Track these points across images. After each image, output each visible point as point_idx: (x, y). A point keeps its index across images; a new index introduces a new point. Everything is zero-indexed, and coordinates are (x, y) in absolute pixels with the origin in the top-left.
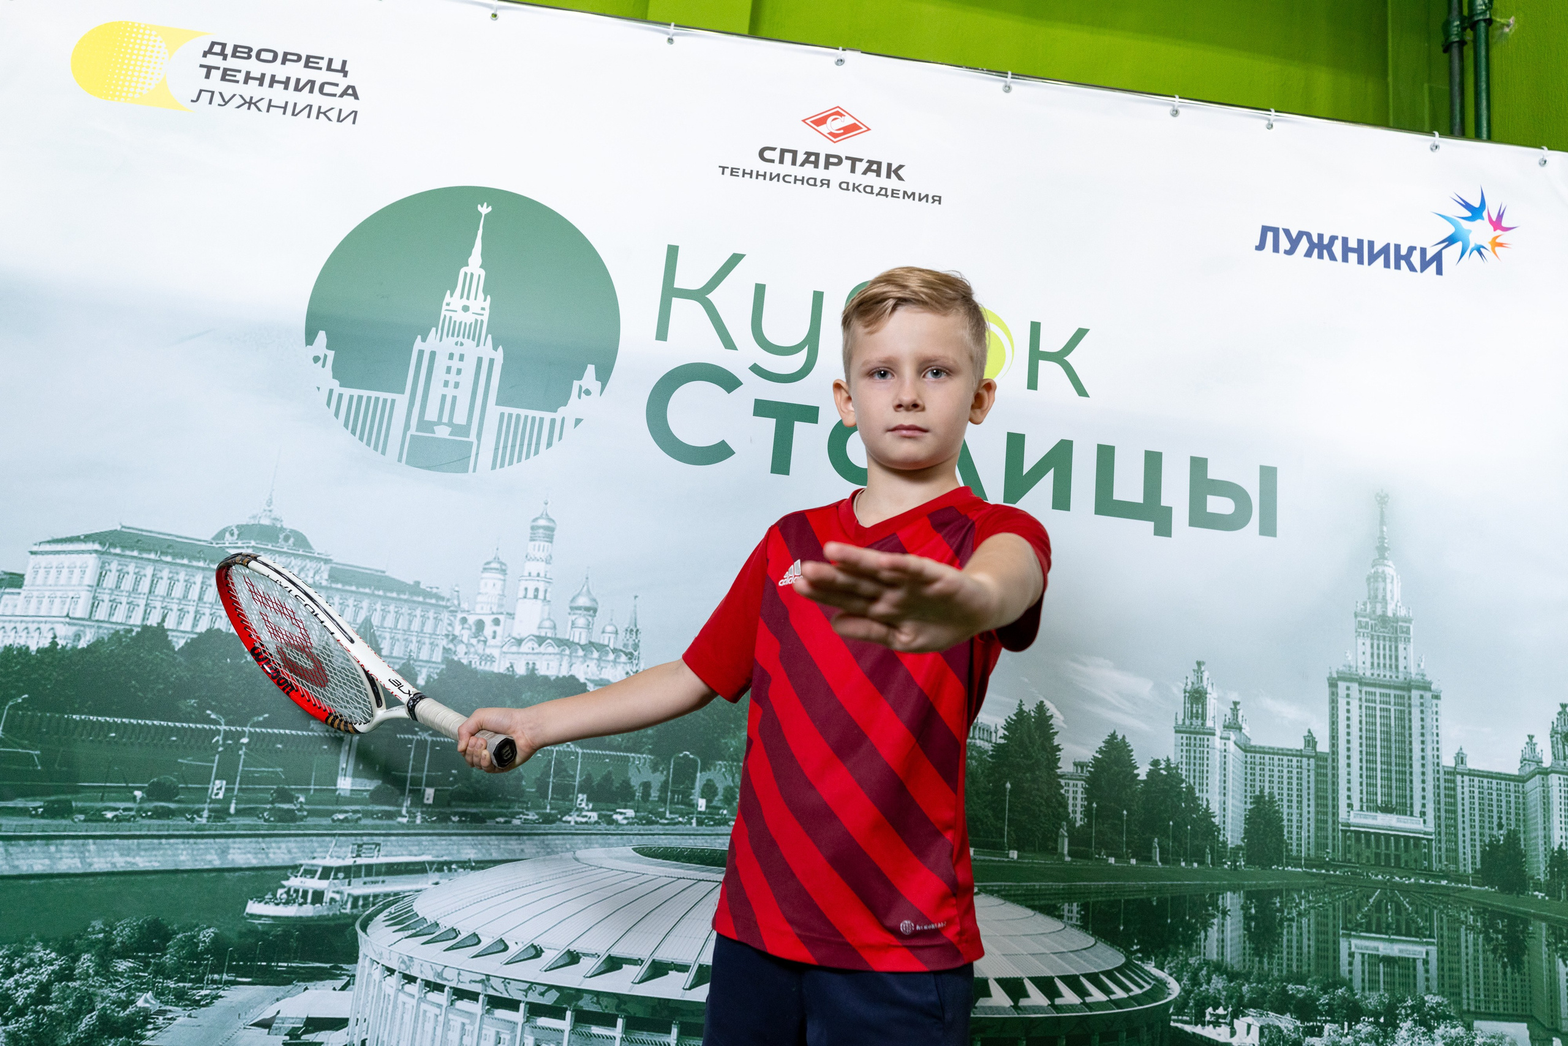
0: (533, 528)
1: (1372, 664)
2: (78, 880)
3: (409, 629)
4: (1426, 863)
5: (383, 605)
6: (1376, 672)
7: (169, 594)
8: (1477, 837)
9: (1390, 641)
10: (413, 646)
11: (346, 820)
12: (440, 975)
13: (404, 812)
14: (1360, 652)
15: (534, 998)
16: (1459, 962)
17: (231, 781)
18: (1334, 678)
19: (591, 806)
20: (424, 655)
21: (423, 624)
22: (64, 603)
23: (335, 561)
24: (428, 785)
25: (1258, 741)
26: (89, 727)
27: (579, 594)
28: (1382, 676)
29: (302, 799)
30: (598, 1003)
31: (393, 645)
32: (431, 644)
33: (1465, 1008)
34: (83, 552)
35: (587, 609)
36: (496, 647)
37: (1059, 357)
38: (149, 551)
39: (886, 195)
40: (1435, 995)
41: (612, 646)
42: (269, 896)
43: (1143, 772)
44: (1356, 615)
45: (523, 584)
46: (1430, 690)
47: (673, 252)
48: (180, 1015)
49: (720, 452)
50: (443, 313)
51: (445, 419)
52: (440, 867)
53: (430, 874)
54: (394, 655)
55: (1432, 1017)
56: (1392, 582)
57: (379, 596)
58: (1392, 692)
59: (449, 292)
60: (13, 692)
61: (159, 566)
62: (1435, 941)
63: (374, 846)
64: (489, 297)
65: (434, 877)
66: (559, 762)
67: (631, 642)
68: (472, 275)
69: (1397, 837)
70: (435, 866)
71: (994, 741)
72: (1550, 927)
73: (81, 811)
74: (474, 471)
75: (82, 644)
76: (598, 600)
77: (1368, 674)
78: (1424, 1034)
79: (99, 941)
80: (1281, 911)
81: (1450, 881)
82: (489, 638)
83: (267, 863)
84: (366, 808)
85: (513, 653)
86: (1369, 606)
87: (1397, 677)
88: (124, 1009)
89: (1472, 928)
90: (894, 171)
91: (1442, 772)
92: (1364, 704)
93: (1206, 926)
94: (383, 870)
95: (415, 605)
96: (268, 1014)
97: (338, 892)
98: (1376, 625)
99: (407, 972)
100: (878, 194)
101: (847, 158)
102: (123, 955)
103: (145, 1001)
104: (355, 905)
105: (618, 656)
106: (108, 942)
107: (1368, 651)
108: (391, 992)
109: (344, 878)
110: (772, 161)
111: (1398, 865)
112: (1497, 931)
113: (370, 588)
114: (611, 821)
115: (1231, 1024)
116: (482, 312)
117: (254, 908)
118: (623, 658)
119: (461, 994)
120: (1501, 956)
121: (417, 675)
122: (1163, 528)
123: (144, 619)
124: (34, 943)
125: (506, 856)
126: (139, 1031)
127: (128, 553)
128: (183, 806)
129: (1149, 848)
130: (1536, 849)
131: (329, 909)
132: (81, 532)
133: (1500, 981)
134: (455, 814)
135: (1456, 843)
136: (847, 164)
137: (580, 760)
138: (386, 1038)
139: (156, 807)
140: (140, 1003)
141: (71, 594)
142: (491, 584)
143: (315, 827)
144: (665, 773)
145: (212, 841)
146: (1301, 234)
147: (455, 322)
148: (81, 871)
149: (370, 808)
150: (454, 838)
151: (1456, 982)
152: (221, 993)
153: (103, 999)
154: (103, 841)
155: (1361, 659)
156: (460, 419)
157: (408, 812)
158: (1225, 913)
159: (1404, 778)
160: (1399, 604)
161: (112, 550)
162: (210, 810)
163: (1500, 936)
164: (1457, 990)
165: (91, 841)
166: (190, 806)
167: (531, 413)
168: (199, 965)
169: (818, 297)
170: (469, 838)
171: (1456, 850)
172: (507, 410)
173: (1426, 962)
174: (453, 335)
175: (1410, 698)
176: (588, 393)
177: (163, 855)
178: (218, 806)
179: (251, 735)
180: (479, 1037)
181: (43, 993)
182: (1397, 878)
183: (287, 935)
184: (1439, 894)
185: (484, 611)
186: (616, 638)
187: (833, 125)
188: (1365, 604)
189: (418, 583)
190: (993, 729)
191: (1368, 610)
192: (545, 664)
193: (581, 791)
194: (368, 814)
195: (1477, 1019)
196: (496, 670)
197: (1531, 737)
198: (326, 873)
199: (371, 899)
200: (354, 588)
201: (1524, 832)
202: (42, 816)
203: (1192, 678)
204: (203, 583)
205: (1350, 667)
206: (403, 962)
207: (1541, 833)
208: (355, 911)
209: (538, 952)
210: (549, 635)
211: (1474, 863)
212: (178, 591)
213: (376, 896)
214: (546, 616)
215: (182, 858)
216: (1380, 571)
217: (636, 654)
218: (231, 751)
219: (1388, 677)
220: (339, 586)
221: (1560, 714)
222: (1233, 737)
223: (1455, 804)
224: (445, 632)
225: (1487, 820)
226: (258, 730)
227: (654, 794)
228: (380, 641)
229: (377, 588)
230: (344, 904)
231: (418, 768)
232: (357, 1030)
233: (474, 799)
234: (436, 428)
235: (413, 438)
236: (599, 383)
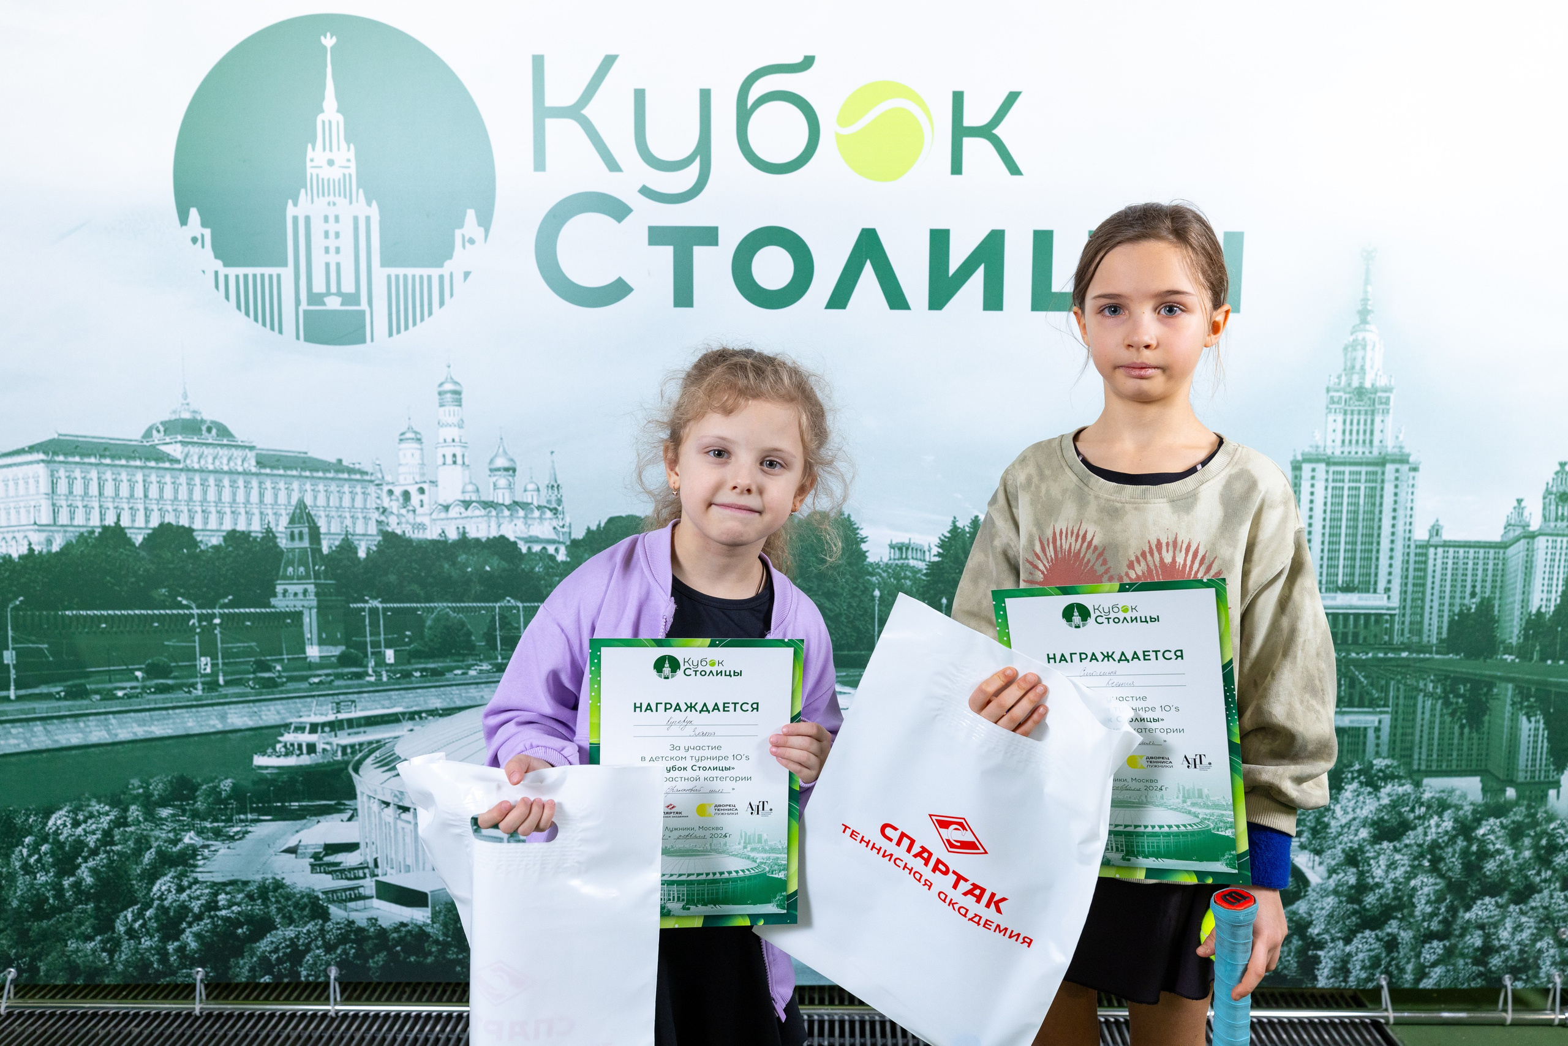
0: (440, 394)
1: (1343, 441)
2: (109, 748)
3: (341, 506)
4: (1386, 638)
5: (312, 485)
6: (1346, 449)
7: (117, 495)
8: (1446, 608)
9: (1366, 413)
10: (348, 522)
11: (321, 682)
13: (370, 671)
14: (1330, 430)
16: (1413, 727)
17: (214, 657)
18: (1298, 461)
20: (360, 529)
21: (353, 500)
22: (28, 512)
23: (259, 446)
24: (388, 646)
26: (82, 621)
27: (496, 456)
28: (1353, 453)
29: (279, 668)
31: (329, 523)
32: (365, 518)
33: (1415, 767)
34: (31, 463)
35: (507, 469)
36: (425, 515)
37: (986, 132)
38: (89, 455)
40: (1384, 758)
41: (536, 503)
42: (270, 751)
44: (1328, 390)
45: (441, 451)
46: (1407, 462)
48: (222, 849)
49: (619, 290)
50: (309, 171)
51: (334, 289)
52: (412, 716)
53: (404, 723)
54: (333, 530)
55: (1379, 778)
56: (1373, 349)
57: (307, 477)
58: (1364, 469)
59: (310, 146)
60: (10, 596)
61: (101, 469)
62: (1389, 710)
63: (350, 703)
64: (352, 146)
65: (409, 725)
66: (503, 618)
67: (554, 498)
68: (330, 122)
69: (1357, 616)
70: (407, 716)
71: (927, 559)
72: (1517, 687)
73: (97, 692)
74: (372, 340)
75: (55, 548)
76: (515, 459)
77: (1338, 452)
78: (1370, 793)
79: (139, 795)
81: (1411, 652)
82: (417, 506)
83: (261, 723)
84: (336, 671)
85: (443, 519)
86: (1344, 379)
87: (1371, 453)
88: (175, 845)
89: (1432, 695)
91: (1413, 546)
92: (1331, 485)
94: (363, 722)
95: (342, 482)
96: (292, 843)
97: (327, 743)
98: (1350, 399)
102: (164, 803)
103: (189, 838)
104: (344, 753)
105: (543, 513)
106: (148, 796)
107: (1339, 427)
108: (391, 820)
109: (331, 731)
111: (1355, 642)
112: (1458, 696)
113: (296, 469)
116: (348, 164)
117: (259, 760)
118: (549, 514)
120: (1460, 719)
121: (356, 548)
123: (101, 520)
124: (89, 800)
125: (469, 703)
126: (191, 862)
127: (71, 459)
128: (179, 681)
130: (1512, 614)
131: (323, 758)
132: (25, 444)
133: (1456, 741)
134: (416, 670)
135: (1422, 616)
137: (522, 614)
138: (393, 856)
139: (156, 684)
140: (187, 840)
141: (33, 503)
142: (409, 453)
143: (296, 690)
145: (210, 708)
147: (323, 179)
148: (109, 740)
149: (340, 670)
150: (419, 691)
151: (1408, 745)
152: (250, 829)
153: (157, 839)
154: (121, 716)
155: (1330, 436)
156: (348, 287)
157: (374, 671)
159: (1370, 556)
160: (1380, 373)
161: (57, 459)
162: (203, 683)
163: (1460, 700)
164: (1408, 753)
165: (111, 716)
166: (185, 681)
167: (418, 271)
168: (226, 808)
169: (705, 96)
170: (433, 690)
171: (1421, 623)
172: (393, 271)
173: (1377, 730)
174: (323, 194)
175: (1383, 473)
176: (472, 241)
177: (174, 723)
178: (208, 679)
179: (221, 616)
181: (107, 837)
182: (1354, 655)
183: (292, 781)
184: (1398, 666)
185: (408, 482)
186: (539, 495)
188: (1339, 377)
189: (340, 461)
190: (926, 548)
191: (1343, 383)
192: (474, 527)
194: (339, 676)
195: (1427, 776)
196: (429, 537)
197: (1519, 501)
198: (314, 728)
199: (357, 747)
200: (281, 472)
201: (1500, 598)
202: (65, 698)
204: (144, 481)
205: (1317, 447)
206: (396, 796)
207: (1518, 598)
208: (346, 758)
210: (474, 499)
211: (1439, 633)
212: (124, 491)
213: (361, 745)
214: (467, 480)
215: (190, 724)
216: (1360, 338)
217: (560, 508)
218: (208, 630)
219: (1360, 453)
220: (268, 471)
221: (1557, 473)
223: (1424, 577)
224: (375, 506)
225: (1459, 589)
226: (226, 611)
228: (316, 520)
229: (303, 469)
230: (335, 753)
231: (375, 633)
232: (368, 850)
233: (431, 655)
234: (326, 300)
235: (305, 312)
236: (482, 230)
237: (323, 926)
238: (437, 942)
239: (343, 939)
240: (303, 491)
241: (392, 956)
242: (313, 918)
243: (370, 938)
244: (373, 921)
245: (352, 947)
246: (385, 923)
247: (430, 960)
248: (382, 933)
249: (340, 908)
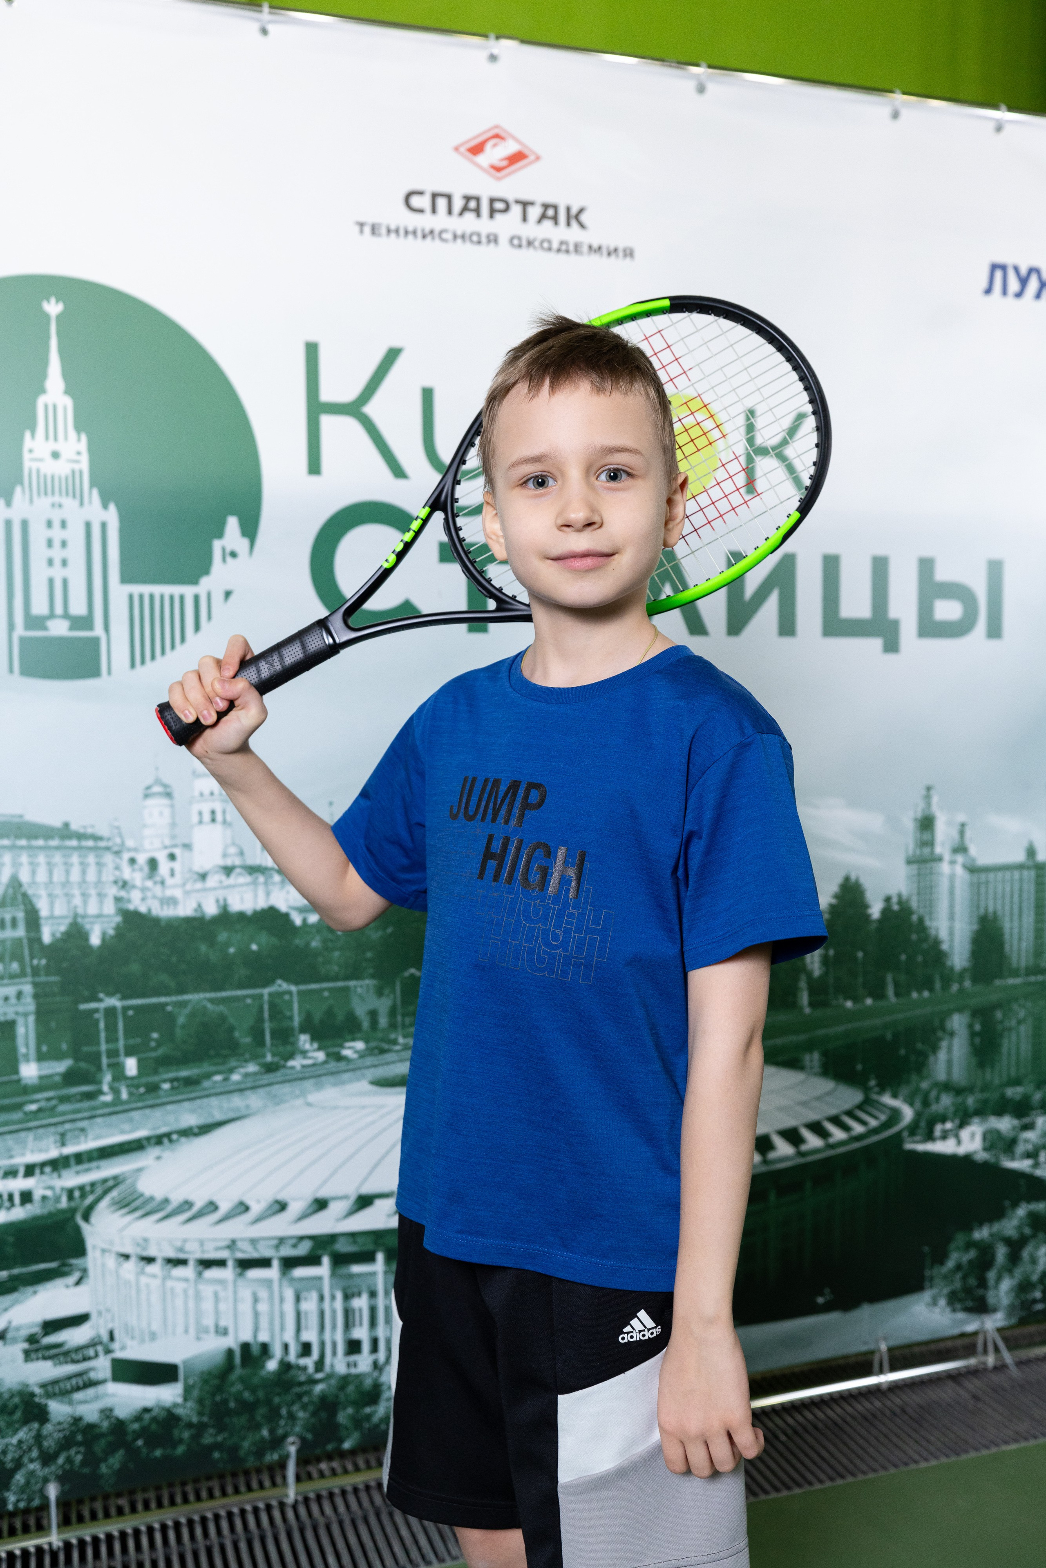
3: (68, 882)
5: (30, 856)
10: (77, 901)
11: (40, 1110)
12: (181, 1250)
13: (105, 1088)
15: (287, 1251)
19: (316, 1045)
20: (92, 910)
21: (84, 873)
24: (129, 1054)
25: (983, 860)
30: (355, 1242)
31: (52, 904)
32: (99, 894)
36: (175, 886)
37: (778, 452)
39: (567, 251)
43: (875, 911)
45: (195, 808)
47: (312, 350)
50: (27, 464)
51: (59, 610)
52: (159, 1140)
53: (150, 1150)
54: (57, 913)
57: (22, 848)
59: (28, 435)
63: (77, 1133)
64: (84, 437)
65: (156, 1151)
66: (272, 1005)
68: (55, 407)
70: (153, 1141)
74: (109, 672)
80: (1001, 1022)
82: (167, 876)
84: (60, 1093)
85: (198, 891)
90: (575, 217)
93: (935, 1049)
94: (95, 1155)
95: (69, 852)
97: (48, 1188)
99: (145, 1254)
100: (559, 250)
101: (517, 202)
104: (70, 1198)
108: (131, 1276)
109: (53, 1172)
110: (421, 211)
113: (8, 837)
114: (339, 1058)
115: (957, 1136)
116: (78, 458)
119: (207, 1264)
121: (87, 934)
122: (892, 646)
125: (232, 1115)
129: (882, 985)
131: (42, 1208)
134: (165, 1081)
136: (516, 210)
137: (295, 999)
138: (135, 1323)
142: (157, 813)
144: (392, 996)
146: (1031, 271)
147: (45, 476)
149: (65, 1092)
150: (170, 1107)
156: (78, 608)
157: (110, 1088)
158: (952, 1034)
167: (167, 590)
170: (186, 1103)
172: (137, 589)
174: (46, 494)
176: (233, 555)
180: (235, 1300)
185: (154, 847)
187: (495, 154)
189: (66, 825)
192: (238, 898)
193: (303, 1030)
194: (63, 1099)
196: (182, 914)
198: (30, 1170)
199: (88, 1188)
203: (921, 805)
206: (138, 1245)
208: (73, 1204)
209: (282, 1206)
210: (237, 861)
213: (93, 1185)
214: (229, 842)
222: (960, 859)
224: (112, 878)
227: (383, 1021)
228: (34, 900)
229: (17, 837)
230: (58, 1199)
231: (112, 1038)
232: (101, 1321)
233: (184, 1060)
234: (50, 624)
235: (22, 640)
236: (245, 542)
237: (39, 1431)
238: (190, 1425)
239: (66, 1443)
240: (16, 865)
241: (132, 1452)
242: (26, 1421)
243: (102, 1435)
244: (107, 1412)
245: (78, 1453)
246: (122, 1413)
247: (180, 1450)
248: (119, 1426)
249: (62, 1402)
